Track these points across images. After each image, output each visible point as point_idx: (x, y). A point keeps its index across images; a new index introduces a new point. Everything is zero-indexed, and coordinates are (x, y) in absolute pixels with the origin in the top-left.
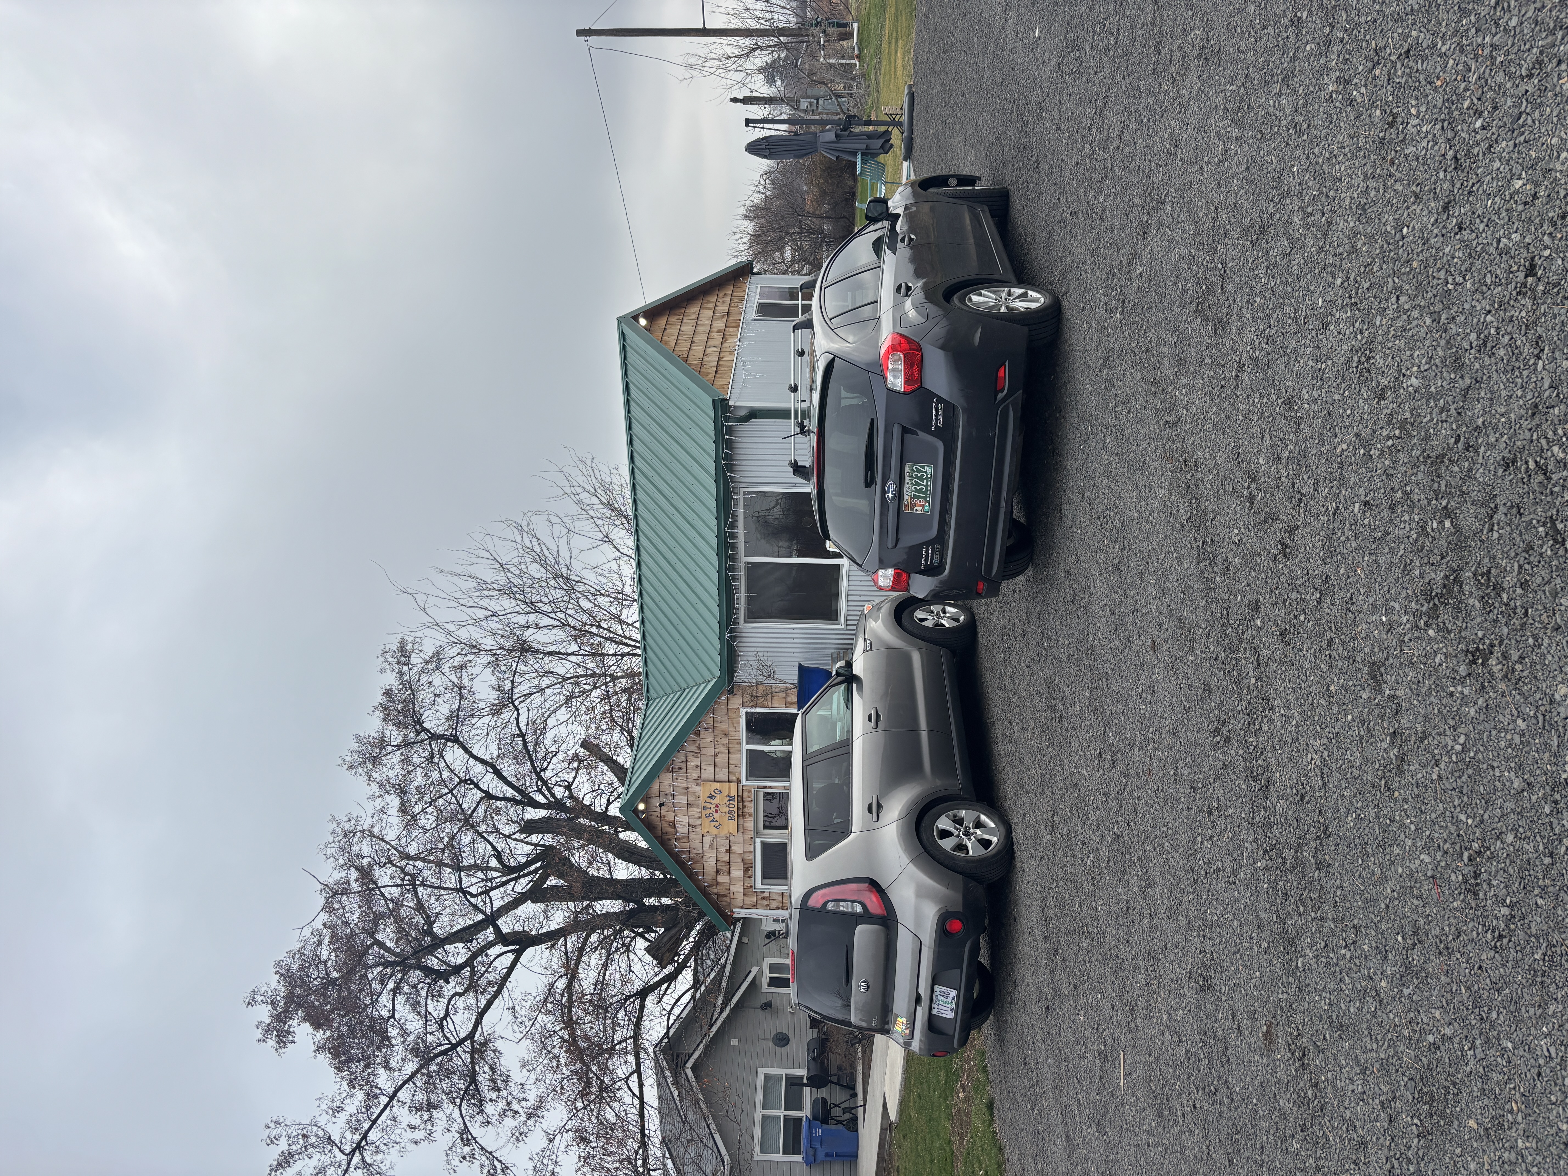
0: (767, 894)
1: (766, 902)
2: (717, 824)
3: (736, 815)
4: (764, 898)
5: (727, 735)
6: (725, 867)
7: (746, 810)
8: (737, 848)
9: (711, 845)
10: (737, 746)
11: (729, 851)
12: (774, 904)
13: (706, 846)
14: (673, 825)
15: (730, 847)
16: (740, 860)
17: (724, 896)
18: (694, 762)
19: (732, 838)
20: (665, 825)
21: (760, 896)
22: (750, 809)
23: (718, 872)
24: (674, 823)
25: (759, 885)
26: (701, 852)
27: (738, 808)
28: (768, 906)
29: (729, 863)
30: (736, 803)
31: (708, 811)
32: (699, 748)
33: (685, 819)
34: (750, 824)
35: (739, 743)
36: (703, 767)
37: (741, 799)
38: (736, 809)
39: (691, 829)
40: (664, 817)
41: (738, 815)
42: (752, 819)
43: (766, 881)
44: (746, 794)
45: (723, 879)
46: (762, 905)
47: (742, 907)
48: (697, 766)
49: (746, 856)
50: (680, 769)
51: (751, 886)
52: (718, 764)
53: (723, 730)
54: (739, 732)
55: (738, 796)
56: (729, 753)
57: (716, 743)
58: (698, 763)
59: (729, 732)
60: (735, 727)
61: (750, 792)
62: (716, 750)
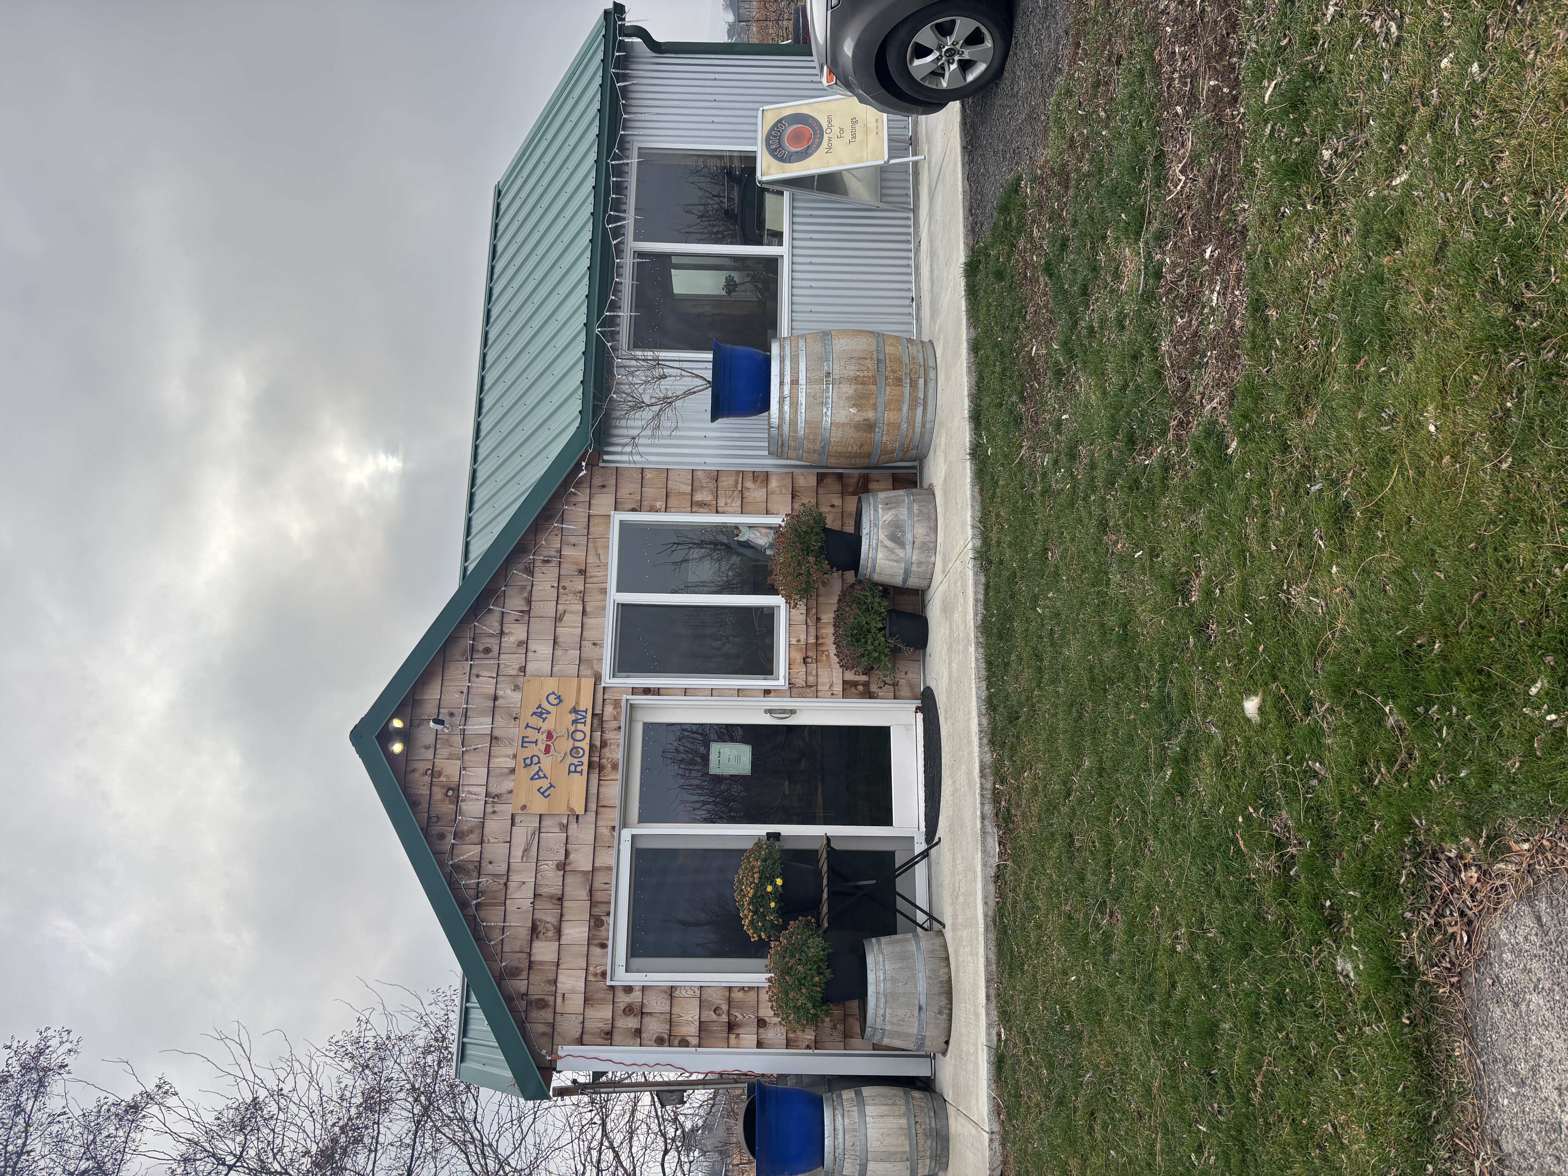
0: (637, 997)
1: (632, 1022)
2: (545, 785)
3: (585, 761)
4: (629, 1009)
5: (583, 572)
6: (550, 915)
7: (606, 751)
8: (582, 860)
9: (527, 849)
10: (600, 597)
11: (562, 866)
12: (651, 1029)
13: (518, 851)
14: (454, 793)
15: (567, 852)
16: (584, 894)
17: (542, 1004)
18: (517, 633)
19: (572, 826)
20: (438, 795)
21: (623, 1000)
22: (616, 753)
23: (534, 929)
24: (457, 789)
25: (622, 969)
26: (503, 869)
27: (592, 746)
28: (639, 1036)
29: (561, 899)
30: (587, 729)
31: (531, 752)
32: (529, 602)
33: (481, 776)
34: (612, 791)
35: (604, 591)
36: (532, 647)
37: (598, 719)
38: (585, 745)
39: (490, 803)
40: (440, 774)
41: (590, 765)
42: (619, 776)
43: (637, 962)
44: (609, 710)
45: (544, 951)
46: (624, 1032)
47: (580, 1042)
48: (520, 644)
49: (599, 882)
50: (487, 651)
51: (604, 974)
52: (560, 640)
53: (576, 563)
54: (606, 565)
55: (593, 715)
56: (584, 612)
57: (561, 590)
58: (523, 637)
59: (588, 565)
60: (598, 556)
61: (617, 704)
62: (561, 608)
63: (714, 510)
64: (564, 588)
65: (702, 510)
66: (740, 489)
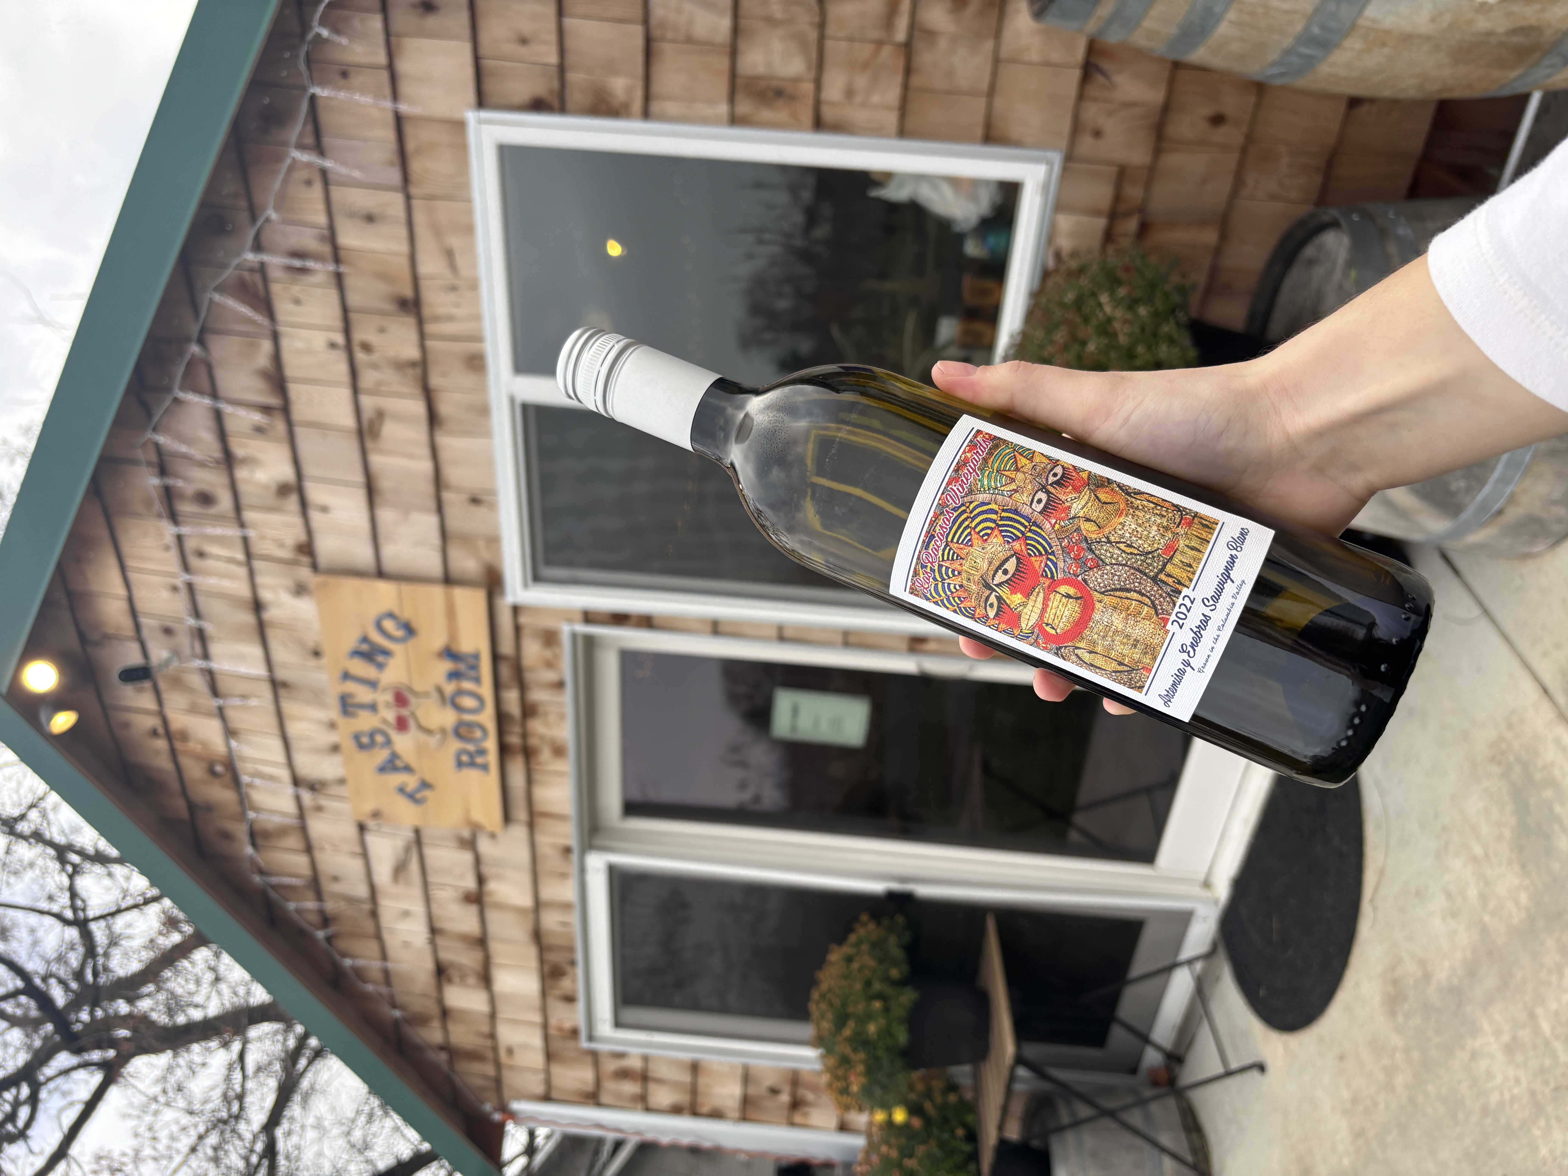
0: (635, 1063)
1: (630, 1088)
2: (411, 782)
3: (491, 744)
4: (624, 1074)
5: (410, 304)
6: (469, 959)
7: (536, 726)
8: (510, 889)
9: (399, 870)
10: (467, 380)
11: (476, 898)
12: (662, 1096)
13: (383, 873)
14: (226, 770)
15: (481, 880)
16: (525, 935)
18: (266, 460)
19: (484, 846)
20: (194, 770)
21: (610, 1066)
22: (559, 728)
23: (441, 972)
24: (229, 765)
25: (605, 1026)
26: (362, 891)
27: (502, 718)
28: (643, 1103)
29: (482, 941)
30: (486, 689)
31: (365, 722)
32: (278, 383)
33: (273, 749)
34: (558, 789)
35: (478, 364)
36: (315, 497)
37: (510, 669)
38: (487, 718)
39: (307, 797)
40: (184, 737)
41: (504, 750)
42: (567, 766)
43: (632, 1014)
44: (532, 650)
45: (464, 998)
46: (619, 1095)
47: (547, 1098)
48: (283, 490)
49: (551, 920)
50: (205, 499)
51: (575, 1030)
52: (384, 484)
53: (384, 277)
54: (474, 285)
55: (496, 657)
56: (433, 419)
57: (360, 356)
58: (285, 472)
59: (424, 284)
60: (449, 255)
61: (550, 638)
62: (367, 402)
63: (807, 116)
64: (367, 347)
65: (766, 114)
66: (901, 35)
